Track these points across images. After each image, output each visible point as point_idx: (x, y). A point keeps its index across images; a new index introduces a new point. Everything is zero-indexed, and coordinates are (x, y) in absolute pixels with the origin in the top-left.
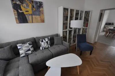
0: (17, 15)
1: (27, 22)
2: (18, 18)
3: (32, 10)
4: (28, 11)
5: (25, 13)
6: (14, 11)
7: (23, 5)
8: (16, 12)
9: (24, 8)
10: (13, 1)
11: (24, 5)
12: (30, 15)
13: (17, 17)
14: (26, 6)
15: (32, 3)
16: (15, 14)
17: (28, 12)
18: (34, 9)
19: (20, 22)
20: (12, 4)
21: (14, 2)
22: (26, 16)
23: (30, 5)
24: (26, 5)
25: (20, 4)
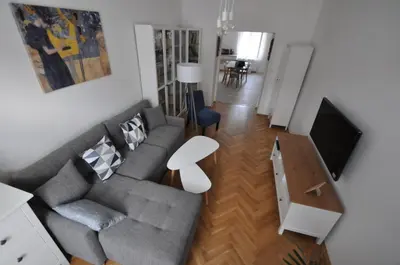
0: (41, 64)
1: (71, 83)
2: (47, 75)
3: (79, 41)
4: (69, 48)
5: (63, 55)
6: (32, 54)
7: (54, 30)
8: (38, 57)
9: (58, 37)
10: (23, 19)
11: (57, 28)
12: (74, 57)
13: (43, 71)
14: (60, 30)
15: (74, 18)
16: (35, 62)
17: (69, 50)
18: (81, 37)
19: (55, 87)
20: (23, 30)
21: (27, 22)
22: (67, 64)
23: (72, 28)
24: (63, 28)
25: (45, 25)
